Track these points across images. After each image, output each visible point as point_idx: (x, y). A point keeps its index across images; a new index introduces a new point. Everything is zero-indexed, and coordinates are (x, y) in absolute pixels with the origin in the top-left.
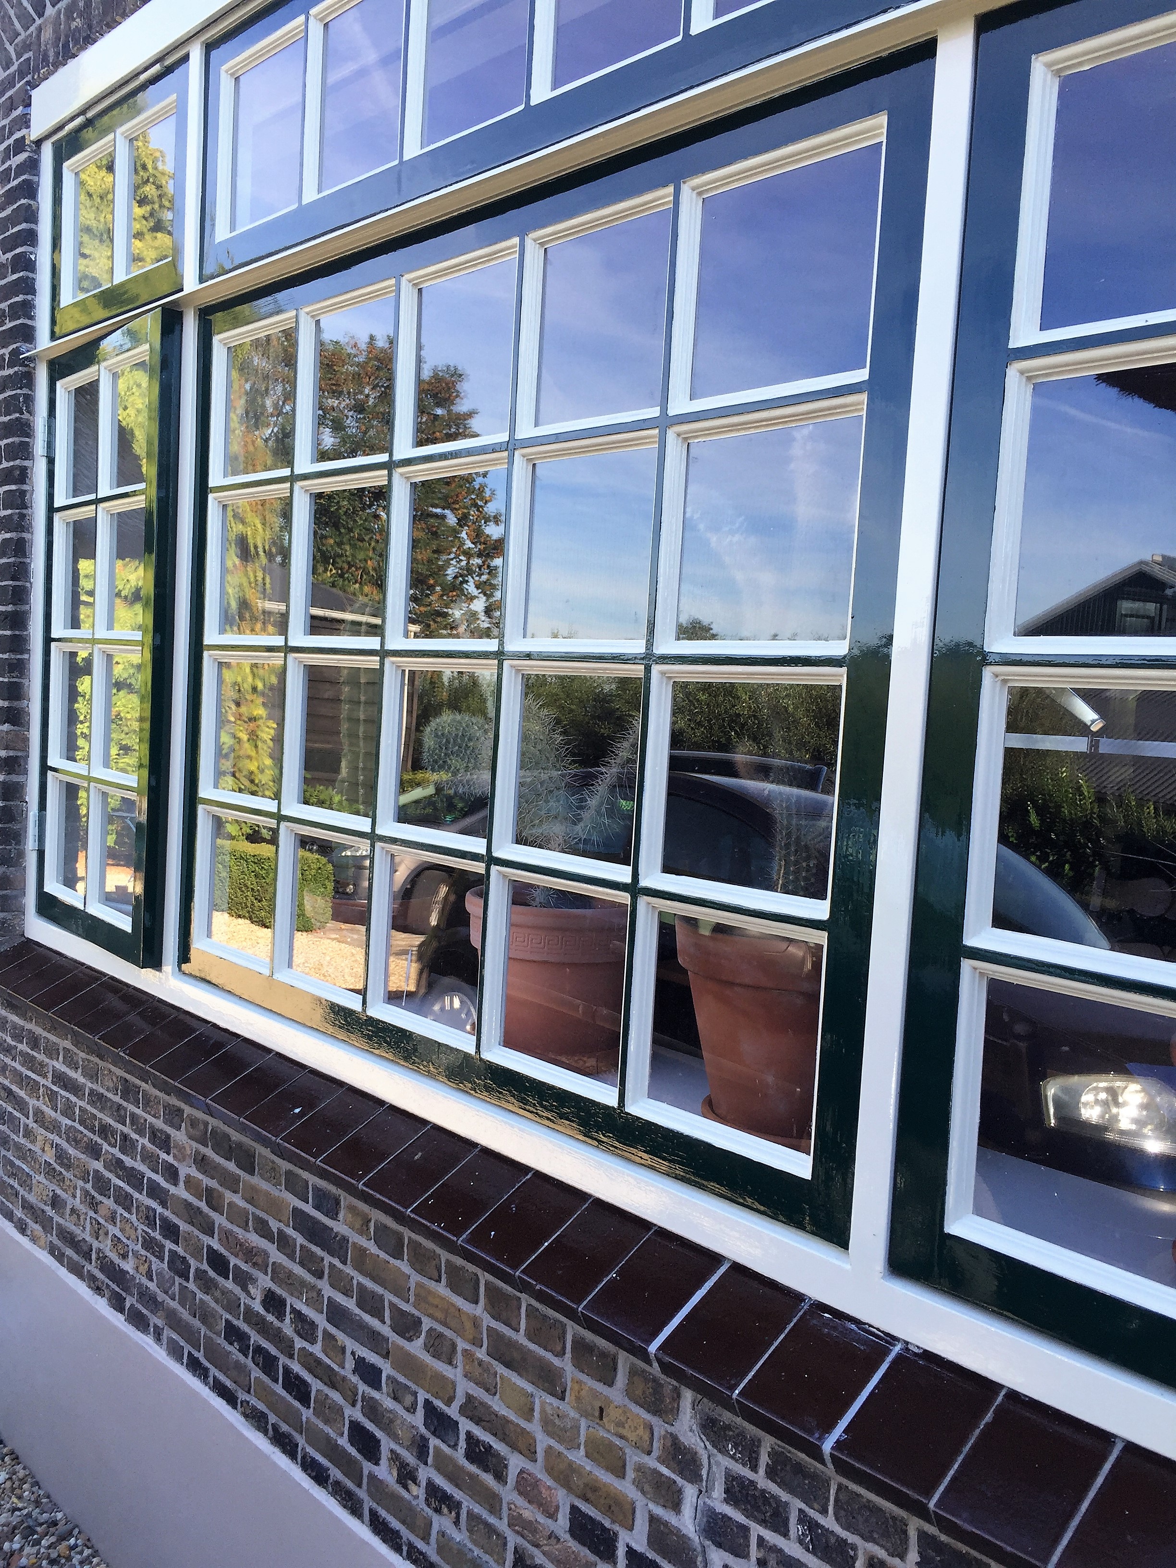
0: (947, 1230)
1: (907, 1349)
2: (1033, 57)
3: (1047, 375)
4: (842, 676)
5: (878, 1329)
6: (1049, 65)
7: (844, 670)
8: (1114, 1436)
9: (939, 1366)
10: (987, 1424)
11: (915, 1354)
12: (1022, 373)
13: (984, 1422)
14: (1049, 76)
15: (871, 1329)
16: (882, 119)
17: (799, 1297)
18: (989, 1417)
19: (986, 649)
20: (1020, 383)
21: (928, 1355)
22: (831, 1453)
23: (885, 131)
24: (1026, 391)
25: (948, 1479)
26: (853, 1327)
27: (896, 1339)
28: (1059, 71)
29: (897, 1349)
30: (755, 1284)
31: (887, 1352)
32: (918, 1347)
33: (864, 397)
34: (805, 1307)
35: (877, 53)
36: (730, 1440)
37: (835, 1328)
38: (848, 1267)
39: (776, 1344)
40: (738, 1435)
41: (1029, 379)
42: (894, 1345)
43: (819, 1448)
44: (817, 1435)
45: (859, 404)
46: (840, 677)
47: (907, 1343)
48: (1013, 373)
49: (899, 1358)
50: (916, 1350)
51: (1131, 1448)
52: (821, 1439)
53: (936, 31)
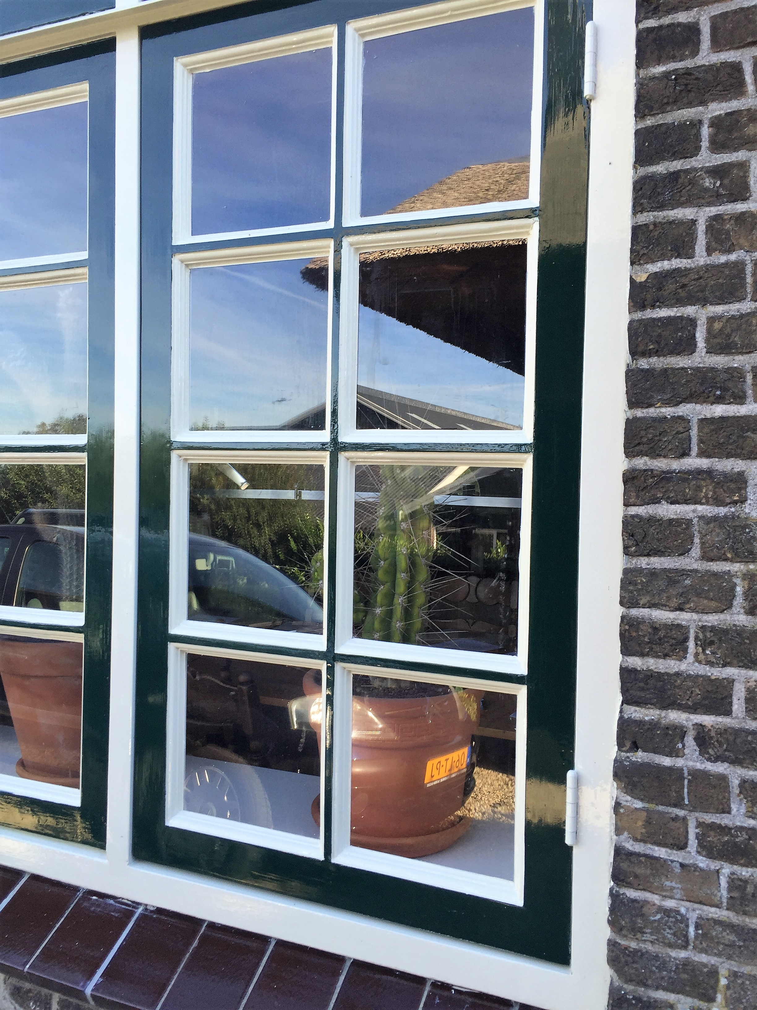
0: (167, 824)
1: (146, 909)
2: (175, 59)
3: (199, 264)
4: (85, 458)
5: (128, 900)
6: (185, 65)
7: (85, 454)
8: (271, 938)
9: (166, 916)
10: (195, 948)
11: (152, 911)
12: (182, 261)
13: (192, 948)
14: (186, 73)
15: (123, 900)
16: (86, 86)
17: (76, 889)
18: (195, 943)
19: (172, 439)
20: (181, 268)
21: (160, 911)
22: (91, 994)
23: (88, 93)
24: (185, 275)
25: (167, 992)
26: (112, 902)
27: (139, 904)
28: (191, 71)
29: (140, 910)
30: (46, 886)
31: (132, 913)
32: (153, 907)
33: (86, 270)
34: (80, 895)
35: (80, 41)
36: (31, 1000)
37: (98, 906)
38: (106, 861)
39: (58, 926)
40: (36, 995)
41: (187, 265)
42: (138, 908)
43: (83, 992)
44: (82, 984)
45: (84, 275)
46: (82, 458)
47: (146, 905)
48: (177, 261)
49: (142, 916)
50: (152, 909)
51: (281, 943)
52: (85, 986)
53: (115, 33)
